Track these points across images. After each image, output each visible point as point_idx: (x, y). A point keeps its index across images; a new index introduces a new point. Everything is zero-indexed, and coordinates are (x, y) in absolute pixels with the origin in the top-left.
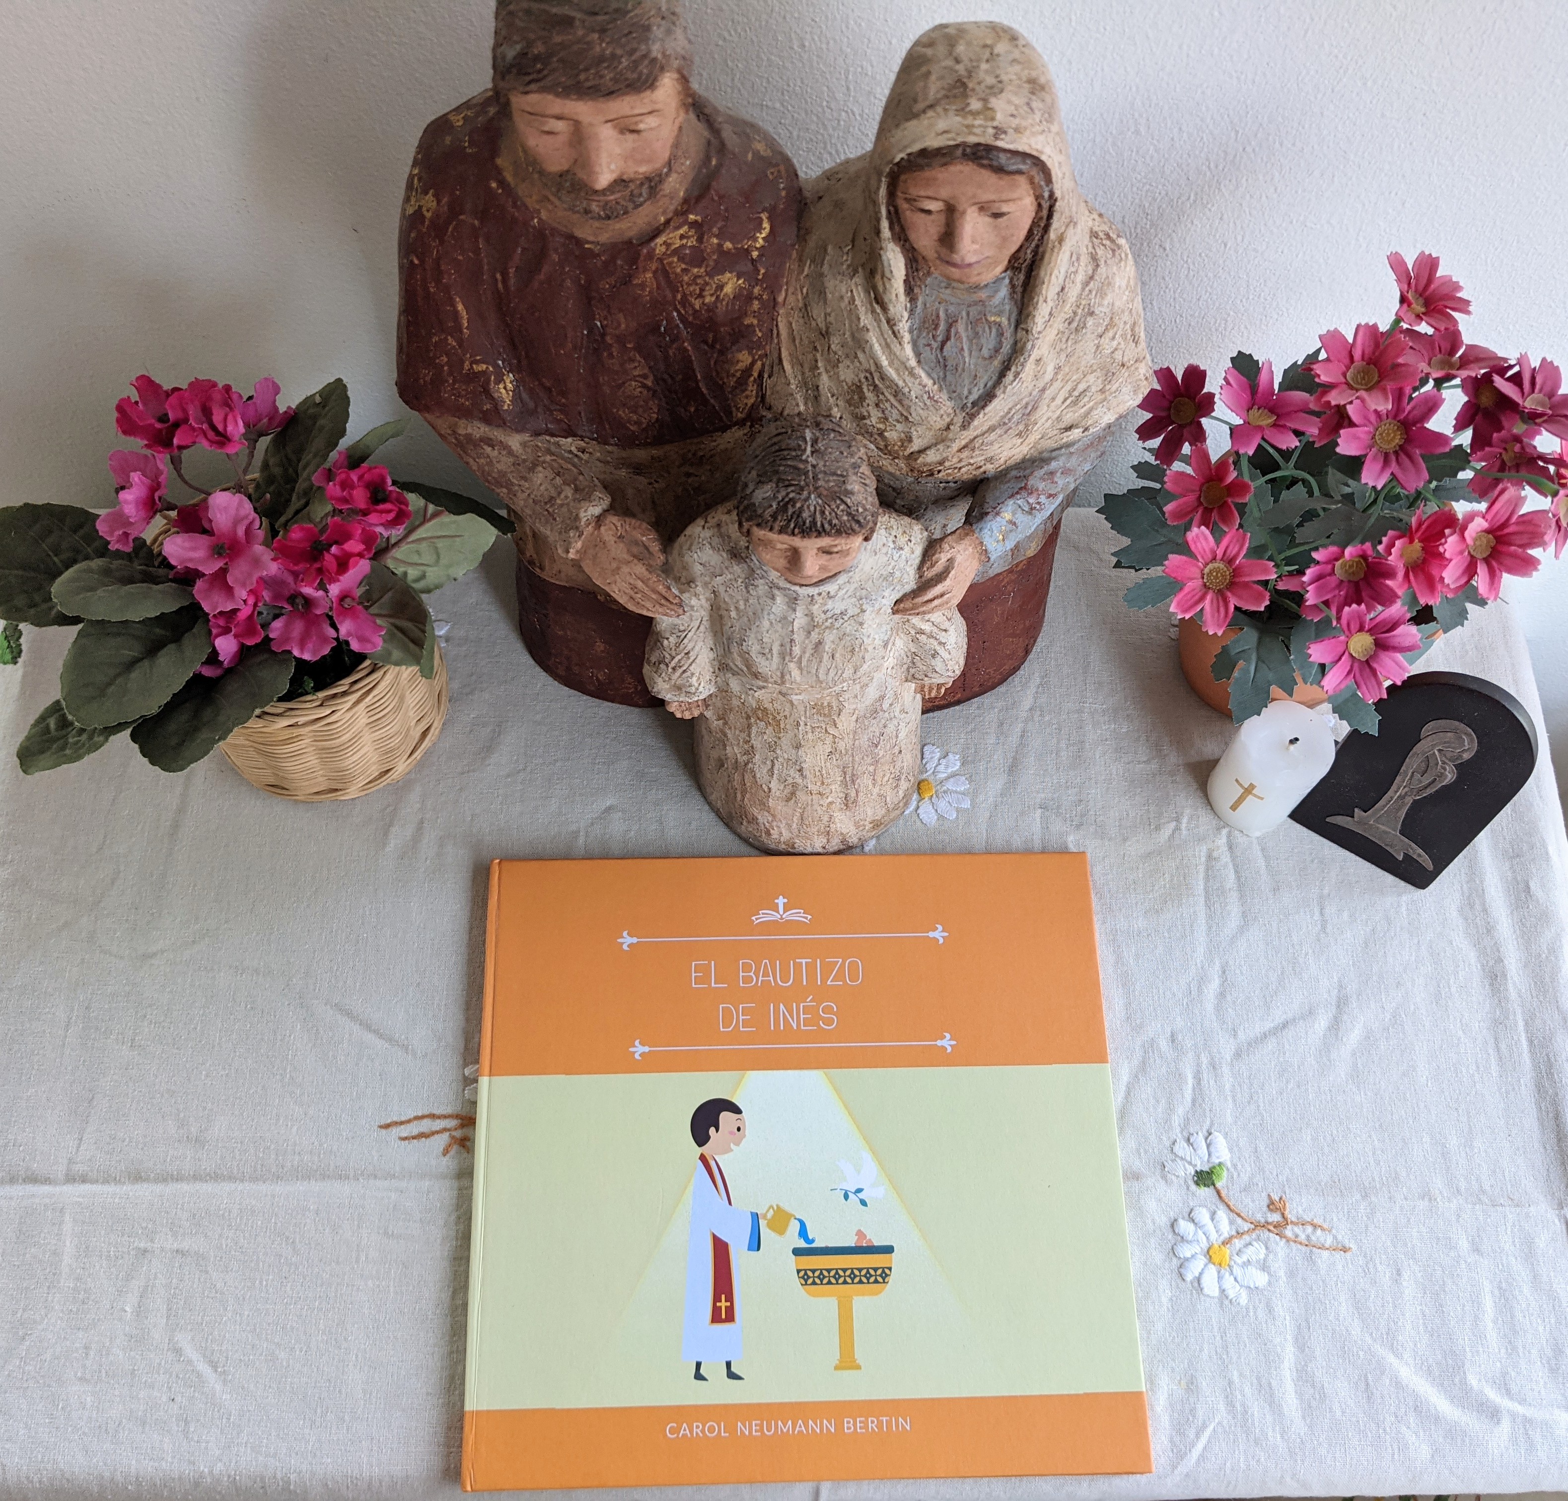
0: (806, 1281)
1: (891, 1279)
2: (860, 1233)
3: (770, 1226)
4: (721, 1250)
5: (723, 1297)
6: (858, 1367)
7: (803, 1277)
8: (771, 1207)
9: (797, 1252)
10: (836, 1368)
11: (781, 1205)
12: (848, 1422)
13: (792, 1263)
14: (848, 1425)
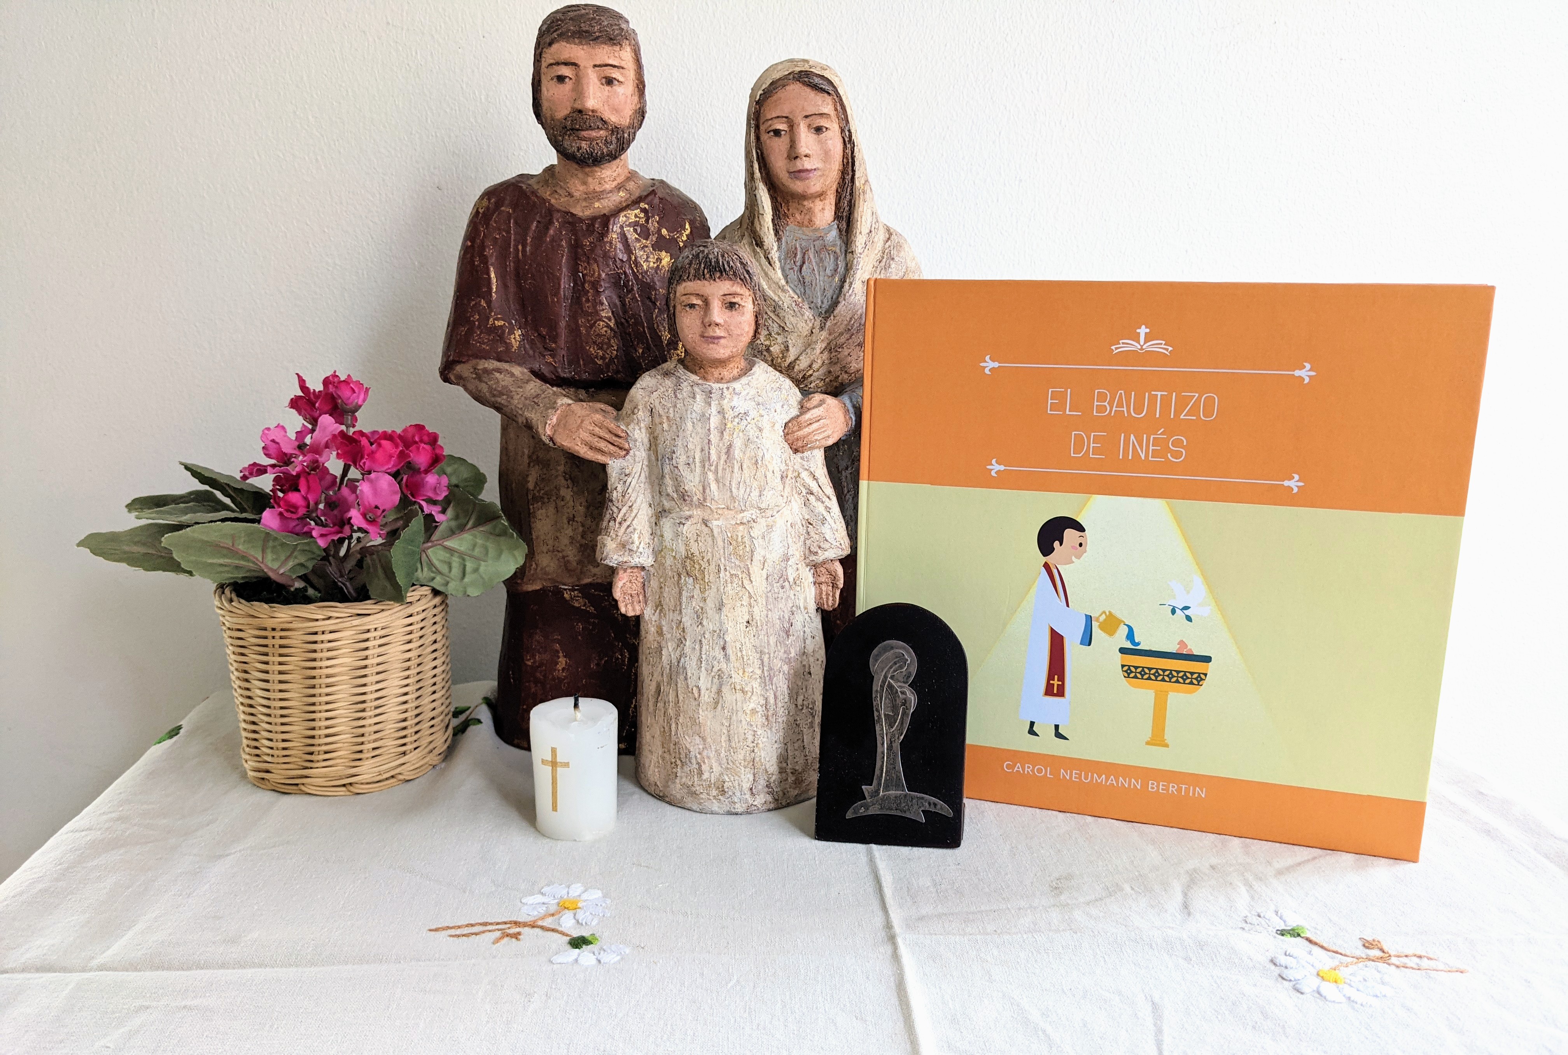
0: (1129, 674)
1: (1205, 683)
2: (1182, 643)
3: (1102, 627)
4: (1057, 642)
5: (1056, 677)
6: (1167, 746)
7: (1126, 671)
8: (1104, 612)
9: (1123, 651)
10: (1148, 743)
11: (1113, 611)
12: (1153, 784)
13: (1118, 659)
14: (1152, 786)
